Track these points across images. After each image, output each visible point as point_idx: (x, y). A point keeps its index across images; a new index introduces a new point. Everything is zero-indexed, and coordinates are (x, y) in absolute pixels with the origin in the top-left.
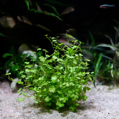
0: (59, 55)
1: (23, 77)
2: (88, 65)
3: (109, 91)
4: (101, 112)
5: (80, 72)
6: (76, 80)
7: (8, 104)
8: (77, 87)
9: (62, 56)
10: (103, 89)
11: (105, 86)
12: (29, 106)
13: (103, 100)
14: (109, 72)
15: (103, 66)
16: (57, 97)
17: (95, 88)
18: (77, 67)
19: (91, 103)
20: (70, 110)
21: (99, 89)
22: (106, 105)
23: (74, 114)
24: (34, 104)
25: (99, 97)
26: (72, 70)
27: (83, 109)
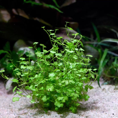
0: (58, 50)
1: (18, 75)
2: (90, 61)
3: (115, 91)
4: (105, 113)
5: (81, 69)
6: (76, 77)
7: (2, 106)
8: (77, 85)
9: (61, 51)
10: (109, 89)
11: (111, 86)
12: (25, 108)
13: (108, 100)
14: (115, 69)
15: (109, 64)
16: (56, 96)
17: (99, 88)
18: (78, 63)
19: (94, 103)
20: (70, 111)
21: (104, 89)
22: (111, 106)
23: (75, 115)
24: (30, 105)
25: (104, 97)
26: (72, 66)
27: (84, 110)
